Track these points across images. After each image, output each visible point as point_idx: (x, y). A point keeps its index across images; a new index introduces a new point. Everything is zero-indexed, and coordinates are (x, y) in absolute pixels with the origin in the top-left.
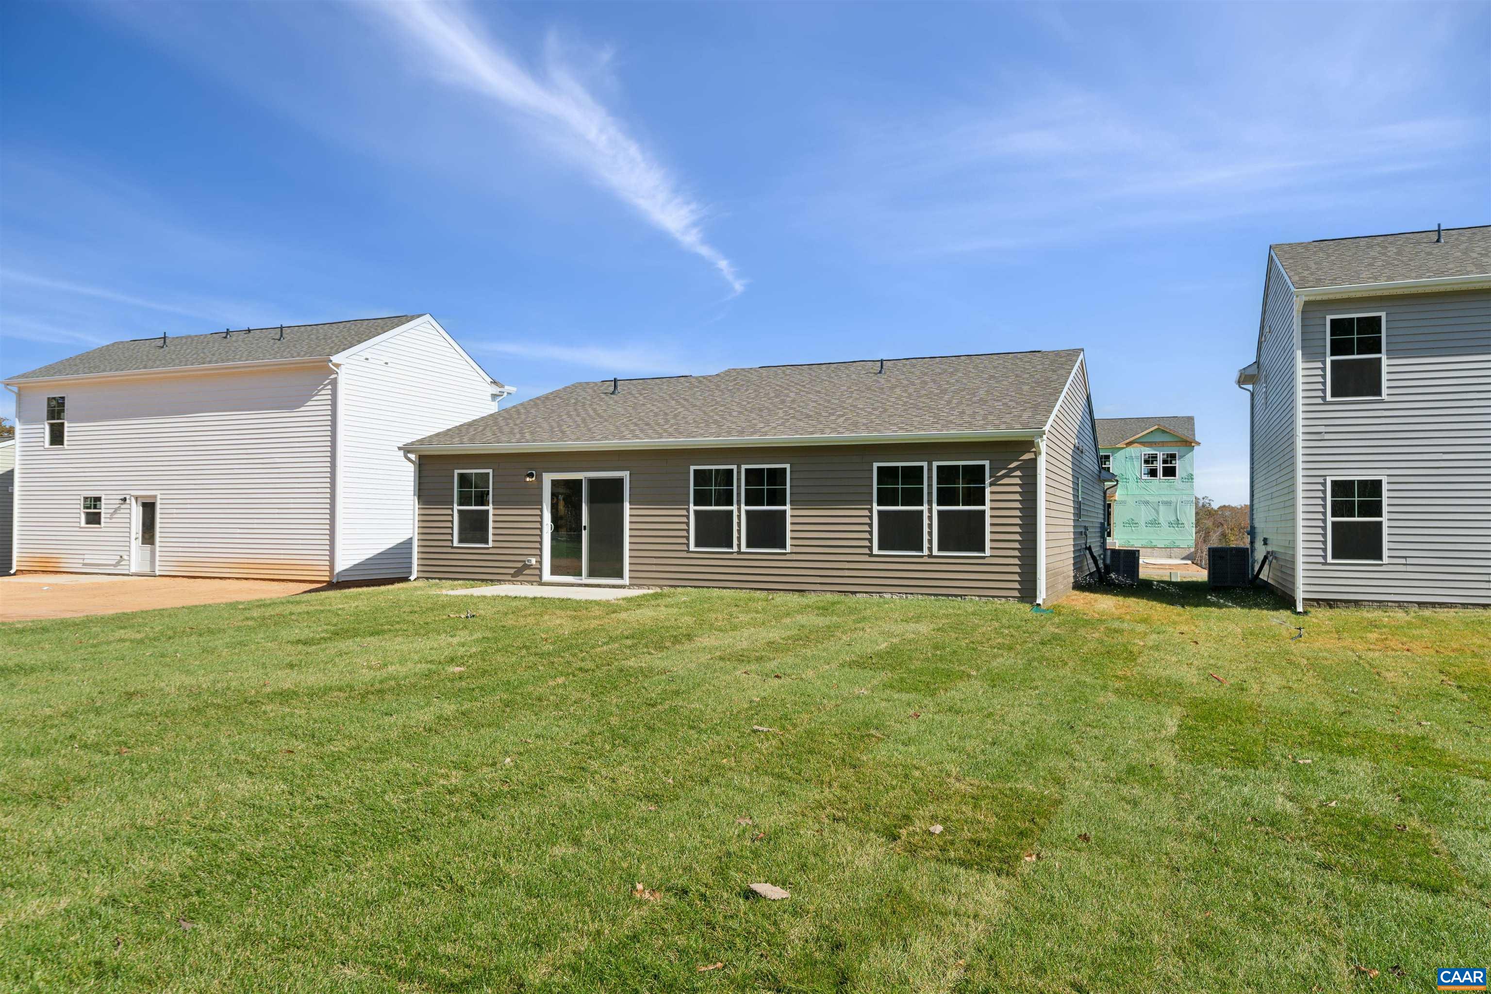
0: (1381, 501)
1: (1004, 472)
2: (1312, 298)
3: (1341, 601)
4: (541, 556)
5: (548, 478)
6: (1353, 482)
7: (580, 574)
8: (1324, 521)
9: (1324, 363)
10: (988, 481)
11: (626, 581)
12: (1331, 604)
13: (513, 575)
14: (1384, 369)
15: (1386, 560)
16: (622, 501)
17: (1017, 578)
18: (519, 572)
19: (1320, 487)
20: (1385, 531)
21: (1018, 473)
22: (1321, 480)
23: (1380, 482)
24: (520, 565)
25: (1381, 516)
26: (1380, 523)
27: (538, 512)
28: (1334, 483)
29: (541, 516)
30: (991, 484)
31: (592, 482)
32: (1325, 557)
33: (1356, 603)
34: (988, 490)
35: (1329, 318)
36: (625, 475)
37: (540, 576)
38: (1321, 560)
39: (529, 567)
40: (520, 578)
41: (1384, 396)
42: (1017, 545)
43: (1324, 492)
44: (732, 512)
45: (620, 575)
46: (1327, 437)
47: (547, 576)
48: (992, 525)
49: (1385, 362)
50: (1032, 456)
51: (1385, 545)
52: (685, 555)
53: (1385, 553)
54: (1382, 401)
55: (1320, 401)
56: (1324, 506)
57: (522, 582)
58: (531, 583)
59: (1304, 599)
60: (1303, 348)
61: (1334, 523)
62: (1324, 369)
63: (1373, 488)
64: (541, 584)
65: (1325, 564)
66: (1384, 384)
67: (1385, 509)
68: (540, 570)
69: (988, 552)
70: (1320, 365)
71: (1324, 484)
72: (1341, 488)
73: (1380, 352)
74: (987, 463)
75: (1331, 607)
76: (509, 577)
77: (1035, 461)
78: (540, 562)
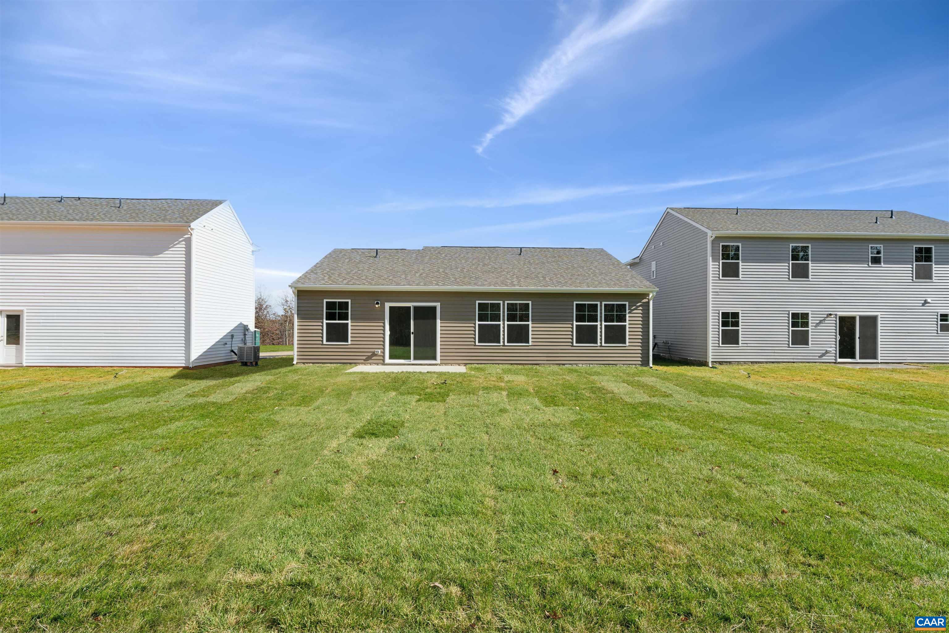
0: (738, 321)
1: (634, 307)
2: (717, 235)
3: (725, 362)
4: (384, 349)
5: (388, 305)
6: (729, 313)
7: (409, 358)
8: (719, 329)
9: (719, 263)
10: (627, 311)
11: (438, 361)
12: (721, 363)
13: (364, 360)
14: (741, 267)
15: (740, 345)
16: (435, 318)
17: (640, 355)
18: (369, 358)
19: (717, 315)
20: (740, 333)
21: (641, 308)
22: (718, 312)
23: (738, 313)
24: (370, 354)
25: (738, 327)
26: (738, 330)
27: (382, 324)
28: (722, 313)
29: (384, 327)
30: (629, 313)
31: (416, 308)
32: (719, 344)
33: (730, 362)
34: (627, 316)
35: (721, 244)
36: (438, 305)
37: (384, 360)
38: (717, 345)
39: (376, 355)
40: (370, 361)
41: (740, 278)
42: (640, 341)
43: (719, 317)
44: (500, 325)
45: (434, 358)
46: (720, 294)
47: (387, 360)
48: (629, 331)
49: (741, 264)
50: (647, 300)
51: (740, 339)
52: (473, 347)
53: (740, 342)
54: (739, 280)
55: (717, 279)
56: (719, 323)
57: (371, 364)
58: (377, 364)
59: (712, 362)
60: (712, 256)
61: (722, 330)
62: (719, 265)
63: (735, 315)
64: (384, 364)
65: (719, 347)
66: (741, 273)
67: (740, 324)
68: (384, 357)
69: (627, 344)
70: (717, 264)
71: (719, 314)
72: (725, 315)
73: (738, 259)
74: (627, 303)
75: (720, 364)
76: (362, 361)
77: (648, 302)
78: (384, 353)
